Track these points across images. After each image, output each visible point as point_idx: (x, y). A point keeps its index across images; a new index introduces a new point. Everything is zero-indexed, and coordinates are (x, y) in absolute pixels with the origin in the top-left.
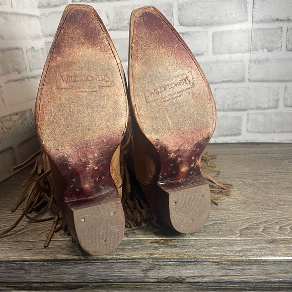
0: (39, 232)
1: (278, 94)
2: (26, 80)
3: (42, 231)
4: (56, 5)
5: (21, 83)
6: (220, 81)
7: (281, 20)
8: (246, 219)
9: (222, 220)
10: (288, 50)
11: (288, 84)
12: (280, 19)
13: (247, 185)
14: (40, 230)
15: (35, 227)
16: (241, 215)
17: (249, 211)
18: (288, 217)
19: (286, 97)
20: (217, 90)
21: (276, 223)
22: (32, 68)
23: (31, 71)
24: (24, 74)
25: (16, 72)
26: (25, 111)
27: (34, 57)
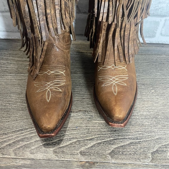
8: (157, 139)
13: (158, 95)
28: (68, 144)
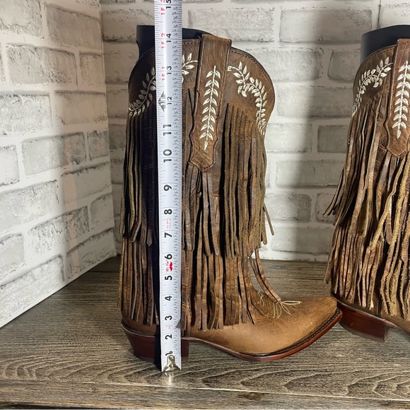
0: (99, 372)
2: (84, 171)
3: (102, 371)
5: (78, 174)
6: (326, 185)
9: (327, 371)
14: (100, 369)
15: (93, 365)
16: (350, 366)
17: (359, 361)
18: (407, 373)
20: (320, 196)
21: (394, 379)
22: (92, 156)
23: (91, 160)
24: (83, 164)
25: (75, 163)
26: (80, 210)
27: (95, 142)
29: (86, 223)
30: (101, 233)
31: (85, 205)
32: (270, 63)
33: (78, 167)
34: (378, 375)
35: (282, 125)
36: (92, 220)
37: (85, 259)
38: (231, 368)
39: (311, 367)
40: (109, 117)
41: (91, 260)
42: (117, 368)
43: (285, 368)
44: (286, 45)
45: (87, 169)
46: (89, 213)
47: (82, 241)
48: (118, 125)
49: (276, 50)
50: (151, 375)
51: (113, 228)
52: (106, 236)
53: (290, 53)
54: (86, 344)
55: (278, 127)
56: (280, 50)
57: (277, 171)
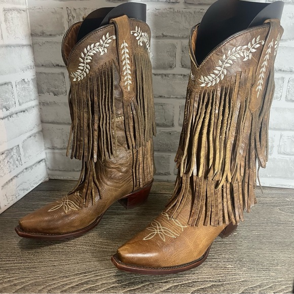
0: (40, 288)
1: (273, 142)
2: (15, 116)
3: (42, 287)
4: (51, 35)
5: (8, 120)
7: (283, 71)
8: (242, 281)
9: (220, 282)
10: (287, 100)
11: (283, 133)
12: (282, 69)
13: (241, 238)
14: (40, 285)
15: (35, 281)
16: (238, 276)
17: (244, 271)
18: (281, 281)
19: (281, 144)
21: (271, 287)
22: (21, 101)
23: (20, 105)
24: (13, 110)
25: (4, 109)
26: (12, 149)
27: (24, 89)
28: (139, 287)
29: (19, 159)
30: (34, 165)
31: (17, 145)
32: (176, 22)
33: (8, 113)
34: (259, 284)
35: (184, 75)
36: (24, 155)
37: (19, 188)
38: (146, 281)
39: (208, 278)
40: (35, 66)
41: (25, 188)
42: (54, 284)
43: (188, 280)
44: (190, 6)
45: (16, 113)
46: (21, 150)
47: (15, 174)
48: (45, 73)
49: (181, 10)
50: (82, 289)
51: (44, 159)
52: (38, 166)
53: (193, 13)
54: (29, 261)
55: (182, 77)
56: (184, 10)
57: (180, 114)
